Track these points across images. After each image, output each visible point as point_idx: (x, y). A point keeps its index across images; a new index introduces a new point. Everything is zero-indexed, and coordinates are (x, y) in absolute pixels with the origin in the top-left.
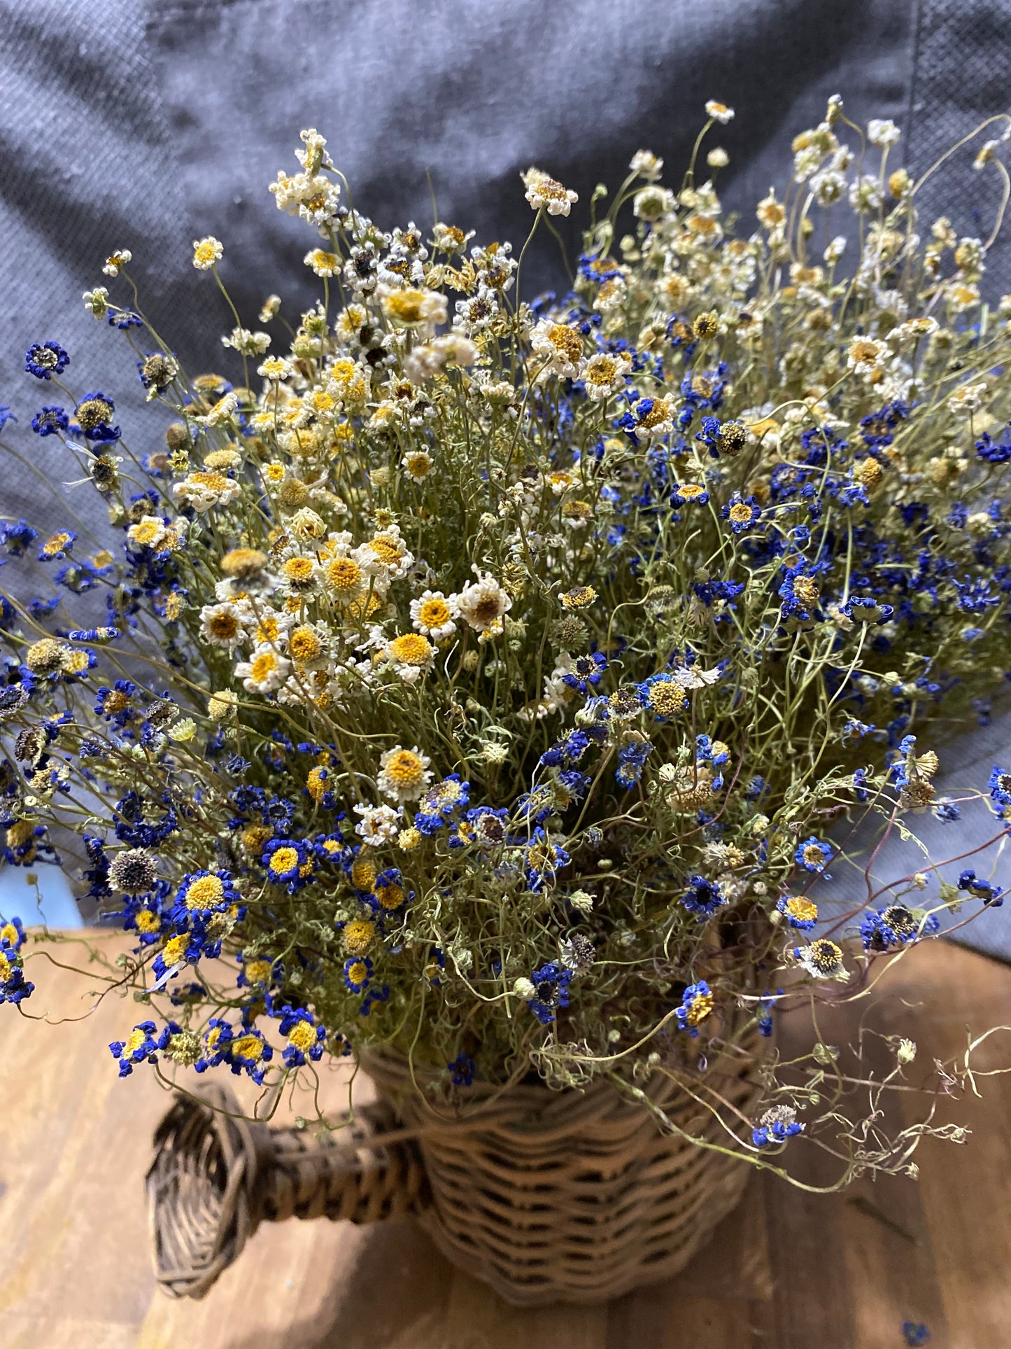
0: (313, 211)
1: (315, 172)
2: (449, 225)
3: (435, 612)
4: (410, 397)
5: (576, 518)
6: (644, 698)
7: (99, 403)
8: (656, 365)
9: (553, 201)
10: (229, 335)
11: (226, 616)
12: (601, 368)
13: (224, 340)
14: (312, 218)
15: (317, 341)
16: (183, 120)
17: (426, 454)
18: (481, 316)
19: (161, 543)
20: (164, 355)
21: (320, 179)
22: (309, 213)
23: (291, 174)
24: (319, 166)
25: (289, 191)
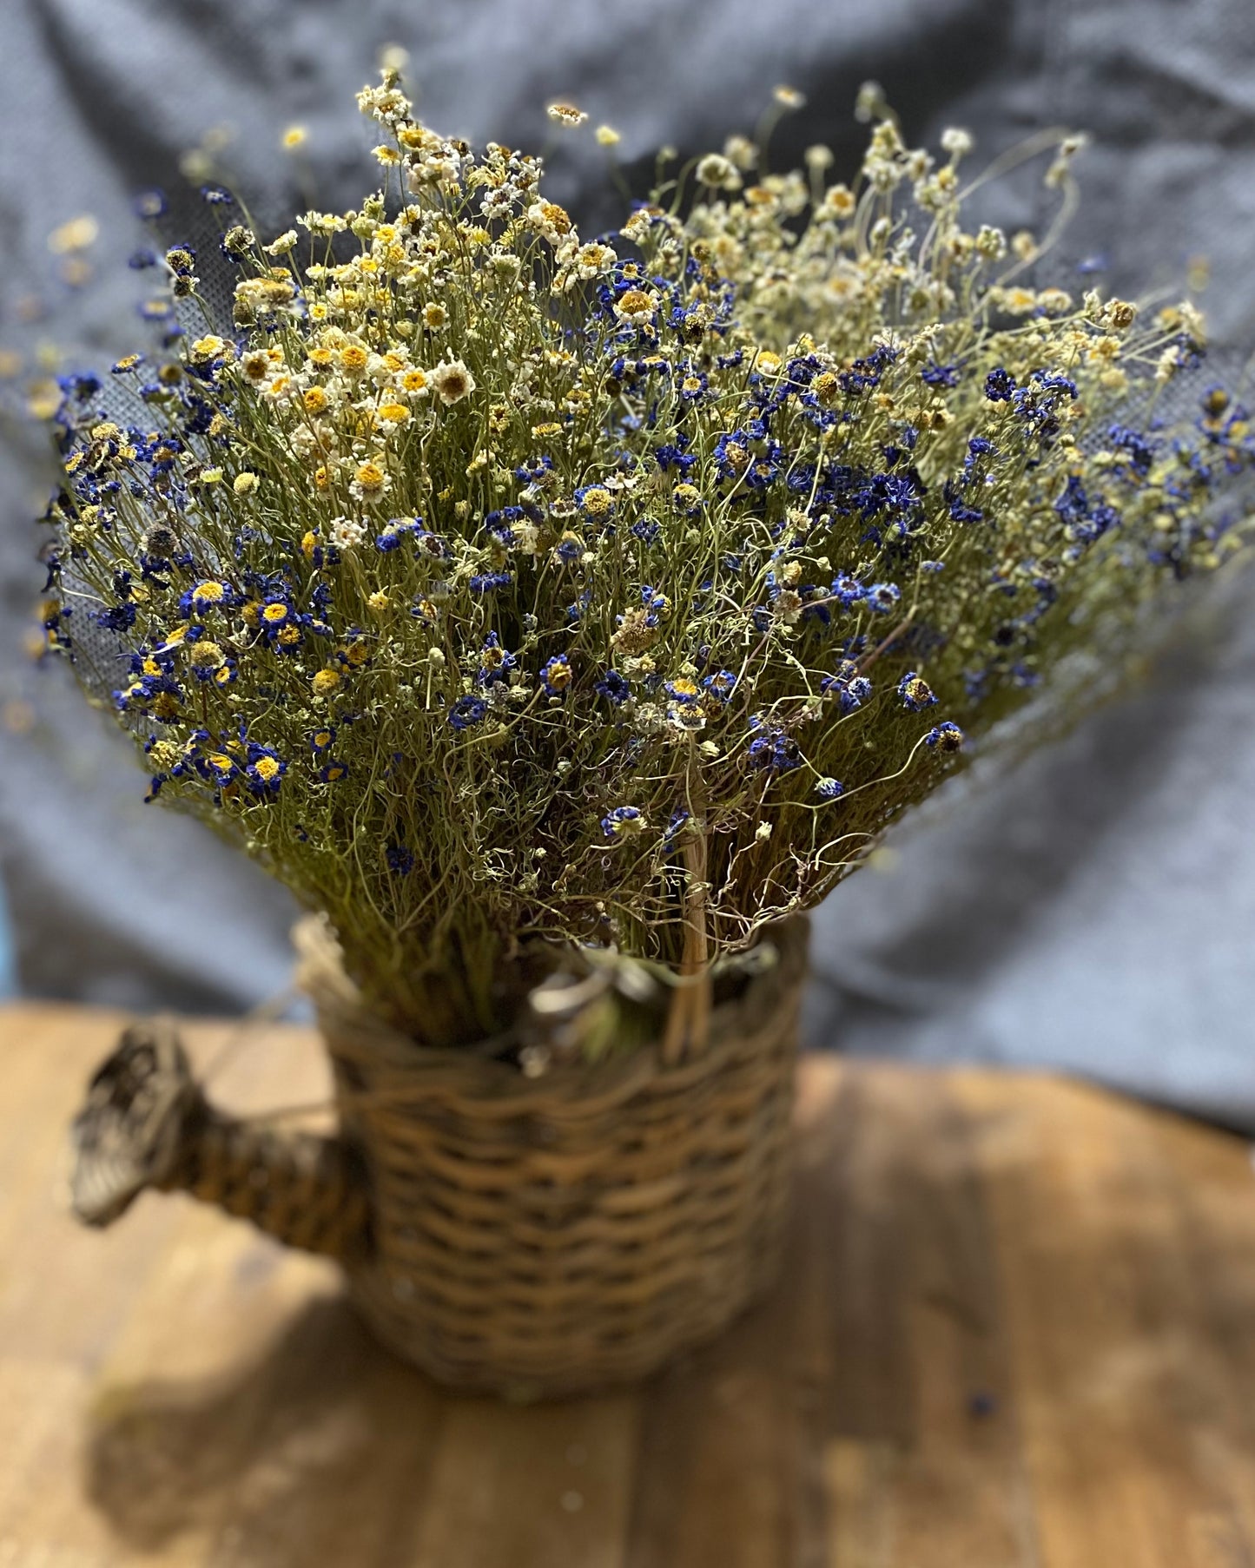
0: (384, 112)
1: (391, 85)
2: (499, 144)
3: (415, 380)
4: (434, 254)
5: (576, 402)
6: (579, 500)
7: (184, 253)
8: (673, 291)
9: (566, 117)
10: (303, 215)
11: (259, 361)
12: (592, 254)
13: (298, 218)
14: (383, 118)
15: (373, 221)
16: (303, 69)
17: (443, 309)
18: (501, 202)
19: (218, 355)
20: (246, 227)
21: (395, 92)
22: (381, 114)
23: (375, 86)
24: (394, 81)
25: (370, 98)
